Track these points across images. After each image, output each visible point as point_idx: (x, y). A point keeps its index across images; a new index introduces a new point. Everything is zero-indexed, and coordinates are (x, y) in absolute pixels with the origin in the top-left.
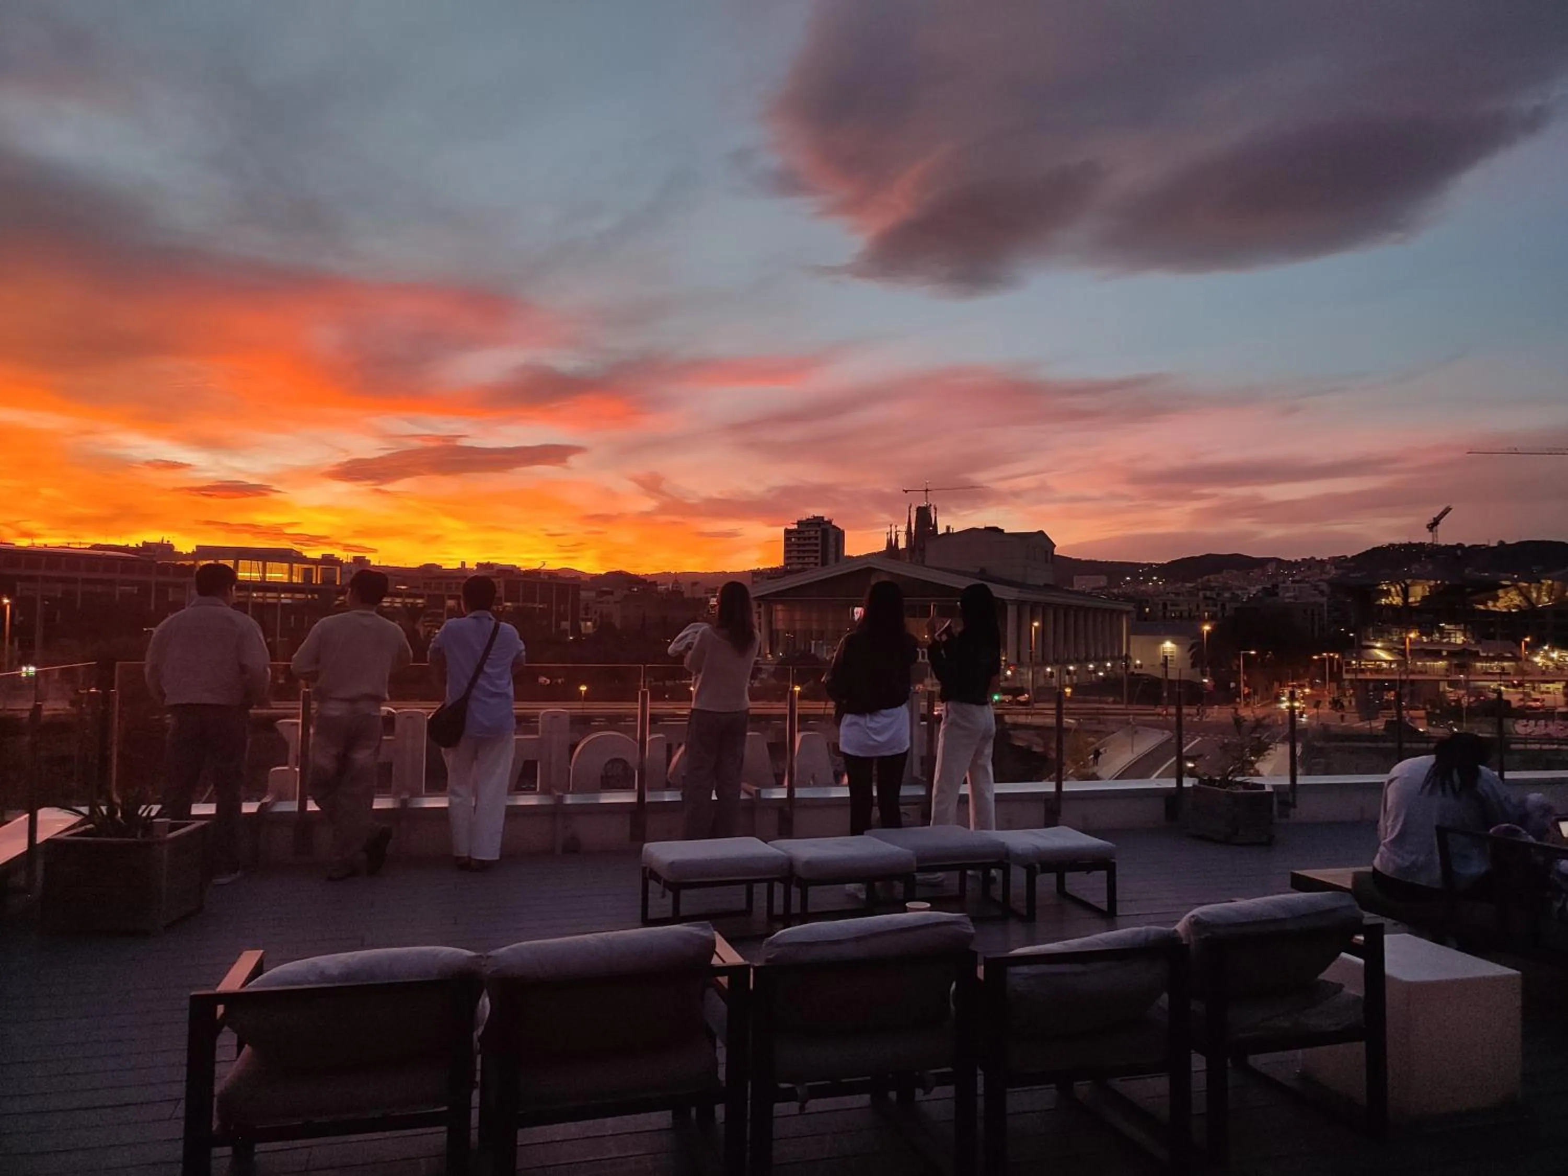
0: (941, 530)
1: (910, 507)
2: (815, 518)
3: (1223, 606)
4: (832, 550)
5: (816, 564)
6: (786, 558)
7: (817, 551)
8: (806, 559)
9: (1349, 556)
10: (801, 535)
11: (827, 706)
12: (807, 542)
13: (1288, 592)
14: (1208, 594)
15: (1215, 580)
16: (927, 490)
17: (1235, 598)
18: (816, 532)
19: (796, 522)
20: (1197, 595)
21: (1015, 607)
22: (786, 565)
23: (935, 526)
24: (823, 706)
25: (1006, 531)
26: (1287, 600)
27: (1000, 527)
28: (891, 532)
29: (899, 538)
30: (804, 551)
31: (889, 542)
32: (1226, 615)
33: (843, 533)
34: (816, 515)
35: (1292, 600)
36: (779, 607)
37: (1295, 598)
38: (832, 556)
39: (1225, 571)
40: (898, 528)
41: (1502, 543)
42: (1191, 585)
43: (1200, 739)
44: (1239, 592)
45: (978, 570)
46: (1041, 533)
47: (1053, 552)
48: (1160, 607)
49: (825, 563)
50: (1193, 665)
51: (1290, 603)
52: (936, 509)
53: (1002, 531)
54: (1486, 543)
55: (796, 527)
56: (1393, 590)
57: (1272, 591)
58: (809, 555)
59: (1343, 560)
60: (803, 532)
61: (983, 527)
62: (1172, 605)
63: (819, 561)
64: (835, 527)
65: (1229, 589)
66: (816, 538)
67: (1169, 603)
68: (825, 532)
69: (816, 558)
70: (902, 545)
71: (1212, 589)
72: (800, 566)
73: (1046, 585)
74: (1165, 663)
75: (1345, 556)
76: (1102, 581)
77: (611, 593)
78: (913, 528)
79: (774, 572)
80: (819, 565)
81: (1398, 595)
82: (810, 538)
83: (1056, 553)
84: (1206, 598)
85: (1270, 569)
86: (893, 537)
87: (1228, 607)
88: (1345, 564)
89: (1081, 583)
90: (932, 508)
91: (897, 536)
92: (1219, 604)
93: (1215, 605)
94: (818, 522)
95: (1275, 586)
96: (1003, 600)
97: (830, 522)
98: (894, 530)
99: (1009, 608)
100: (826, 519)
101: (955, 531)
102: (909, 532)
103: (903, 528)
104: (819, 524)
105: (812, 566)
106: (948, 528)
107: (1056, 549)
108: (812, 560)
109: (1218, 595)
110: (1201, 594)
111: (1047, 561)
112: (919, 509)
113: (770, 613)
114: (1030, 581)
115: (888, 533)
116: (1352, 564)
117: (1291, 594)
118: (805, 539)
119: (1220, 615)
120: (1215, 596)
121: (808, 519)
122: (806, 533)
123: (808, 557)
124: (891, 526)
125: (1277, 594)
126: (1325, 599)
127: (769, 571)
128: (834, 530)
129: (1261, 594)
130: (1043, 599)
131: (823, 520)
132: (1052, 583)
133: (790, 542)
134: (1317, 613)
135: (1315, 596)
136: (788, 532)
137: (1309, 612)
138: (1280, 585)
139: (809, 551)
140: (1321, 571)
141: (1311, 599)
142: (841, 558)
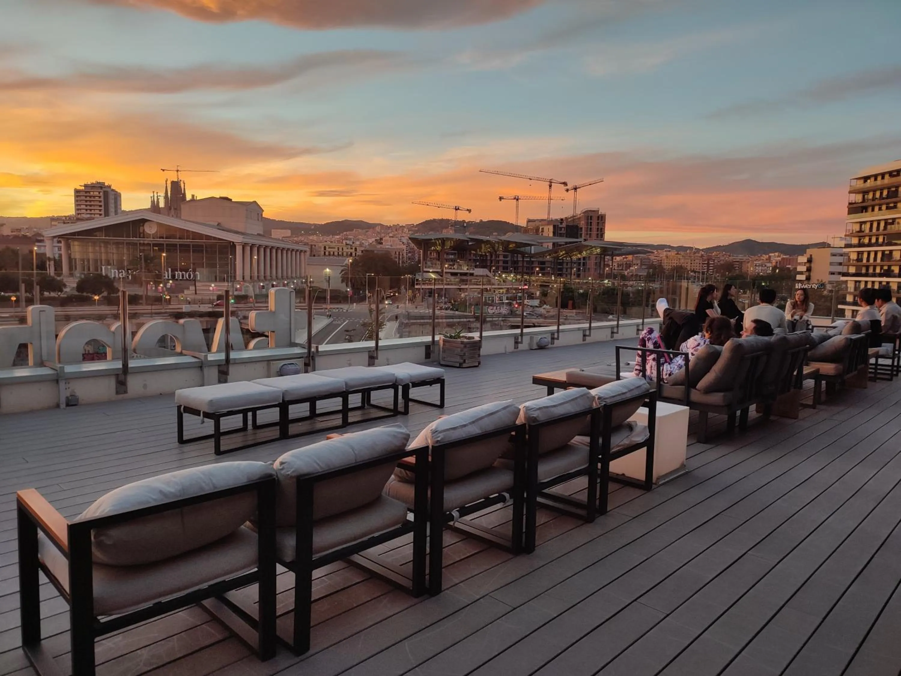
0: (189, 197)
1: (166, 181)
2: (98, 183)
3: (356, 249)
4: (112, 206)
5: (100, 215)
6: (76, 210)
7: (100, 206)
8: (93, 211)
9: (415, 224)
10: (88, 194)
12: (92, 199)
13: (387, 242)
14: (348, 242)
15: (350, 235)
16: (177, 171)
17: (361, 245)
18: (99, 193)
19: (83, 185)
20: (342, 242)
21: (241, 247)
22: (77, 214)
23: (184, 195)
25: (233, 200)
26: (387, 247)
27: (229, 197)
28: (154, 196)
29: (160, 200)
30: (91, 206)
31: (153, 202)
32: (357, 254)
33: (120, 195)
34: (98, 181)
35: (390, 247)
36: (76, 243)
37: (391, 246)
38: (112, 210)
39: (355, 230)
40: (158, 195)
41: (481, 221)
42: (338, 237)
43: (347, 321)
44: (363, 242)
45: (217, 224)
46: (255, 202)
47: (262, 215)
48: (323, 249)
49: (107, 214)
50: (343, 281)
51: (388, 248)
52: (184, 183)
53: (230, 200)
54: (475, 220)
55: (83, 188)
56: (437, 242)
57: (380, 242)
58: (95, 208)
59: (412, 226)
60: (89, 192)
61: (218, 197)
62: (329, 248)
63: (102, 212)
64: (113, 190)
65: (358, 240)
66: (100, 197)
67: (327, 247)
68: (106, 194)
69: (100, 210)
70: (162, 205)
71: (350, 239)
72: (89, 216)
73: (259, 234)
74: (328, 280)
76: (288, 233)
78: (169, 195)
79: (67, 218)
80: (103, 215)
81: (440, 245)
82: (94, 197)
83: (265, 215)
84: (347, 244)
85: (378, 229)
86: (156, 200)
87: (358, 250)
89: (277, 234)
90: (182, 182)
91: (158, 199)
92: (354, 248)
93: (352, 249)
94: (100, 186)
95: (381, 239)
96: (233, 243)
97: (109, 187)
98: (156, 195)
99: (237, 247)
100: (106, 184)
101: (198, 199)
102: (166, 197)
103: (162, 194)
104: (101, 188)
105: (98, 216)
106: (193, 196)
107: (264, 213)
108: (97, 212)
109: (353, 243)
110: (344, 242)
111: (258, 220)
112: (173, 182)
113: (68, 247)
114: (249, 232)
115: (151, 197)
116: (416, 229)
117: (389, 244)
118: (90, 197)
119: (354, 254)
120: (351, 243)
121: (93, 184)
122: (92, 193)
123: (94, 210)
124: (154, 192)
125: (382, 243)
126: (404, 247)
127: (64, 218)
128: (113, 193)
129: (374, 243)
130: (257, 242)
131: (104, 185)
132: (261, 233)
133: (79, 199)
134: (401, 254)
135: (400, 245)
136: (77, 191)
137: (397, 253)
138: (384, 238)
139: (94, 205)
140: (402, 232)
141: (398, 247)
142: (119, 211)
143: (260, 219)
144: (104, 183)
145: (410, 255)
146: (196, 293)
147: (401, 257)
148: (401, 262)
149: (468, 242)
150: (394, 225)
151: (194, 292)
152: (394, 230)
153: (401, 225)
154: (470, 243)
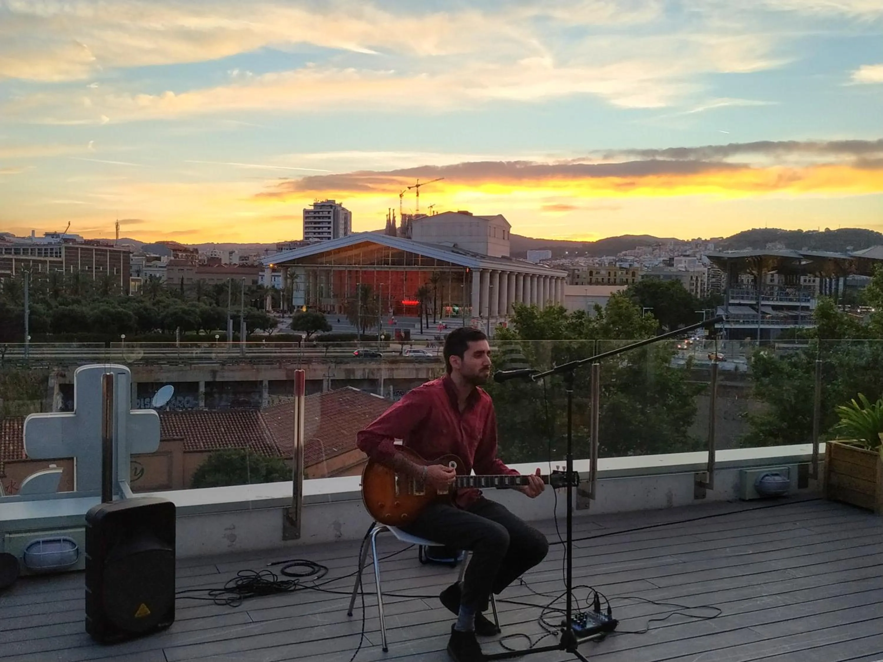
2: (328, 201)
3: (634, 274)
4: (342, 227)
5: (329, 238)
6: (305, 233)
7: (329, 227)
8: (321, 234)
9: (725, 238)
10: (317, 215)
11: (328, 351)
12: (321, 220)
13: (681, 263)
14: (623, 265)
15: (629, 254)
17: (642, 268)
18: (329, 212)
19: (312, 204)
20: (615, 265)
21: (479, 274)
22: (306, 238)
24: (325, 351)
25: (474, 215)
26: (680, 270)
27: (470, 211)
28: (390, 214)
29: (396, 220)
30: (319, 228)
31: (389, 221)
32: (635, 280)
33: (350, 215)
34: (329, 199)
35: (683, 270)
37: (686, 268)
38: (342, 232)
39: (637, 248)
40: (396, 212)
41: (827, 229)
42: (610, 258)
44: (646, 263)
45: (453, 245)
46: (500, 216)
47: (509, 232)
48: (588, 274)
49: (335, 237)
51: (681, 272)
53: (471, 214)
54: (817, 229)
55: (312, 208)
57: (670, 263)
58: (323, 230)
59: (721, 241)
60: (319, 212)
61: (456, 211)
62: (597, 273)
63: (331, 235)
64: (343, 209)
65: (638, 261)
66: (329, 218)
67: (594, 272)
68: (336, 213)
69: (329, 233)
70: (398, 225)
71: (626, 261)
72: (315, 240)
73: (503, 257)
75: (722, 238)
77: (159, 259)
79: (295, 244)
80: (331, 238)
82: (323, 217)
83: (512, 231)
84: (621, 268)
86: (392, 219)
87: (637, 275)
88: (722, 244)
91: (394, 217)
92: (630, 272)
93: (628, 273)
94: (330, 205)
95: (672, 259)
96: (470, 268)
97: (340, 205)
98: (392, 213)
99: (474, 274)
100: (336, 203)
104: (331, 207)
107: (511, 229)
108: (326, 235)
109: (630, 265)
110: (618, 265)
111: (504, 239)
114: (491, 254)
115: (387, 216)
117: (683, 265)
118: (319, 217)
119: (630, 281)
120: (628, 266)
121: (323, 202)
122: (321, 213)
123: (323, 232)
124: (390, 209)
125: (672, 265)
126: (706, 269)
127: (292, 244)
128: (344, 212)
129: (661, 265)
130: (500, 267)
131: (334, 203)
132: (508, 255)
133: (308, 220)
134: (699, 279)
135: (698, 266)
136: (306, 212)
137: (694, 279)
138: (675, 258)
139: (323, 227)
140: (706, 248)
141: (697, 269)
142: (349, 233)
143: (506, 238)
144: (334, 201)
145: (714, 280)
146: (422, 333)
147: (699, 285)
148: (699, 291)
149: (799, 260)
150: (693, 240)
151: (420, 331)
152: (694, 246)
153: (703, 239)
154: (803, 263)
